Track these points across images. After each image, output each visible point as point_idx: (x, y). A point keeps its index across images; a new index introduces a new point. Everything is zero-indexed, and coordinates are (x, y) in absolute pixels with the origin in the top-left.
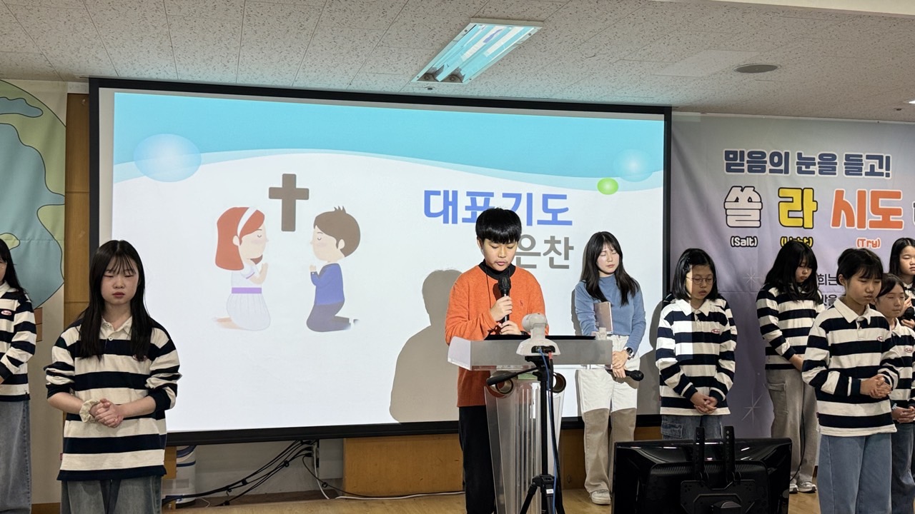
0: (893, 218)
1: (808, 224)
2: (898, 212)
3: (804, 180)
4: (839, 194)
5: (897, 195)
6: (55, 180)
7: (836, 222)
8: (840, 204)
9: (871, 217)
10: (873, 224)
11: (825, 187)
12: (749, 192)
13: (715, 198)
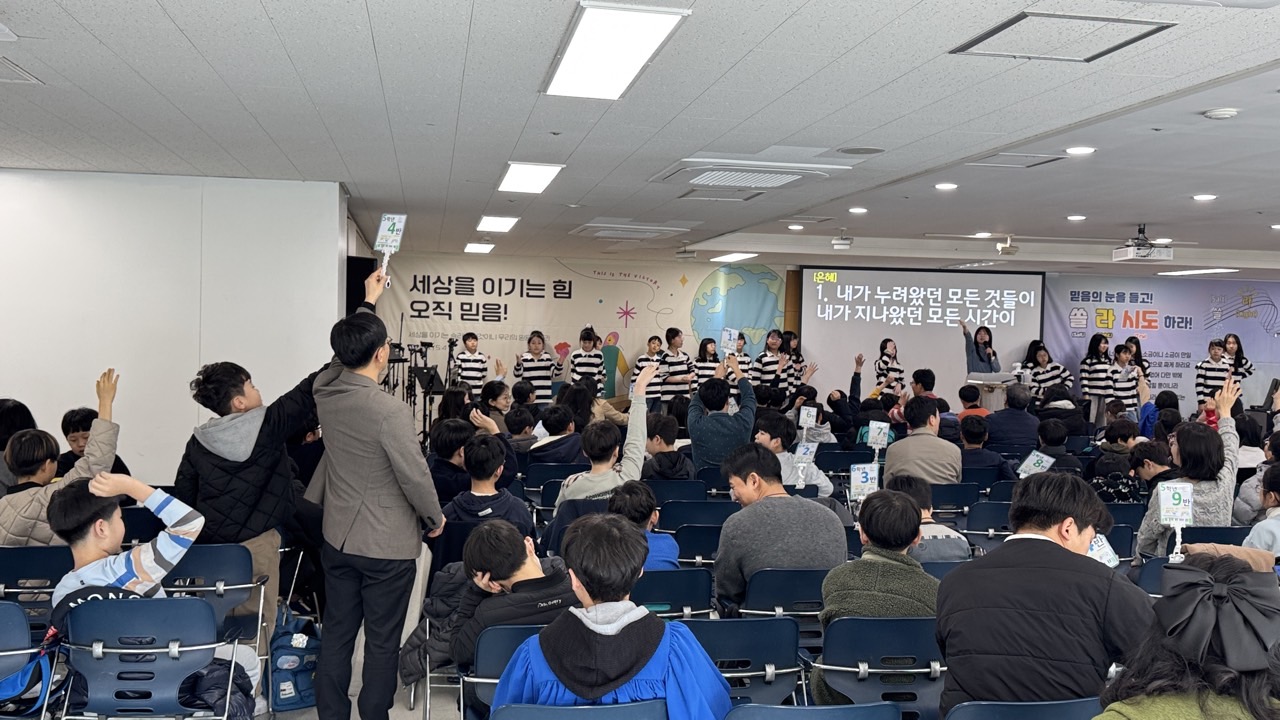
0: (1153, 324)
1: (1110, 326)
2: (1156, 321)
3: (1109, 305)
4: (1126, 312)
5: (1156, 313)
6: (781, 306)
7: (1124, 326)
8: (1127, 317)
9: (1142, 323)
10: (1143, 327)
11: (1119, 309)
12: (1081, 311)
13: (1065, 313)
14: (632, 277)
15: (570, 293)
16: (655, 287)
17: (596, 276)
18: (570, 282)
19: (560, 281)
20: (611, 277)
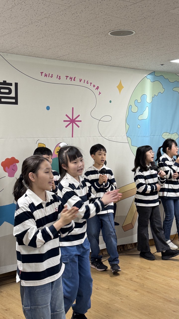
14: (77, 82)
15: (16, 98)
16: (97, 92)
17: (43, 78)
18: (16, 84)
19: (5, 83)
20: (57, 81)
